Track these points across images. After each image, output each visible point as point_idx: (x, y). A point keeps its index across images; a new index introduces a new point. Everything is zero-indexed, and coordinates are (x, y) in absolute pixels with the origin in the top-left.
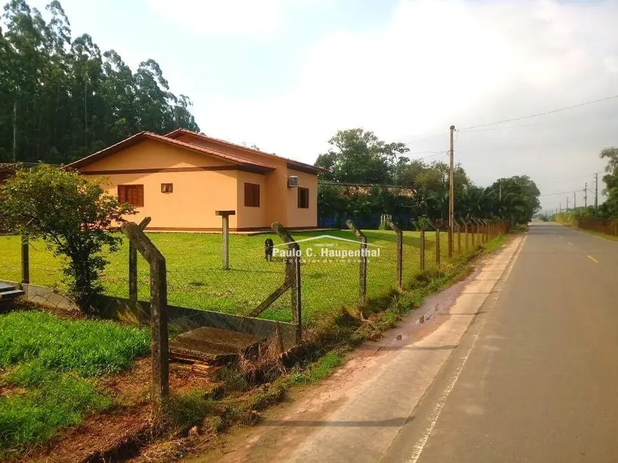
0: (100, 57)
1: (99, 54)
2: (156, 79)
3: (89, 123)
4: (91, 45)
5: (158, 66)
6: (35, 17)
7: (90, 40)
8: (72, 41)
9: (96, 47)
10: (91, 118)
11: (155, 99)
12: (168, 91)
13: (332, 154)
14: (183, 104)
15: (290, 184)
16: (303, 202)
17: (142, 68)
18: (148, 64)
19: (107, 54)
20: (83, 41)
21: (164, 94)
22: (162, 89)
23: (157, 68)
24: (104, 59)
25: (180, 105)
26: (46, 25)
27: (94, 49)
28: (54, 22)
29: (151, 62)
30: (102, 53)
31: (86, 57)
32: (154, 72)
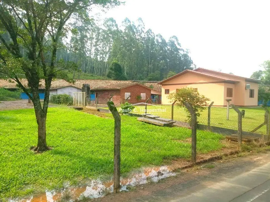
0: (155, 37)
1: (154, 36)
2: (176, 43)
3: (150, 63)
4: (151, 32)
5: (177, 38)
6: (132, 25)
7: (151, 30)
8: (145, 32)
9: (153, 33)
10: (151, 61)
11: (175, 51)
12: (181, 48)
13: (260, 71)
14: (187, 52)
15: (246, 88)
16: (252, 95)
17: (171, 39)
18: (173, 37)
19: (157, 36)
20: (149, 32)
21: (179, 49)
22: (178, 47)
23: (176, 39)
24: (156, 38)
25: (185, 53)
26: (136, 27)
27: (152, 34)
28: (139, 26)
29: (174, 37)
30: (155, 36)
31: (150, 37)
32: (175, 40)
